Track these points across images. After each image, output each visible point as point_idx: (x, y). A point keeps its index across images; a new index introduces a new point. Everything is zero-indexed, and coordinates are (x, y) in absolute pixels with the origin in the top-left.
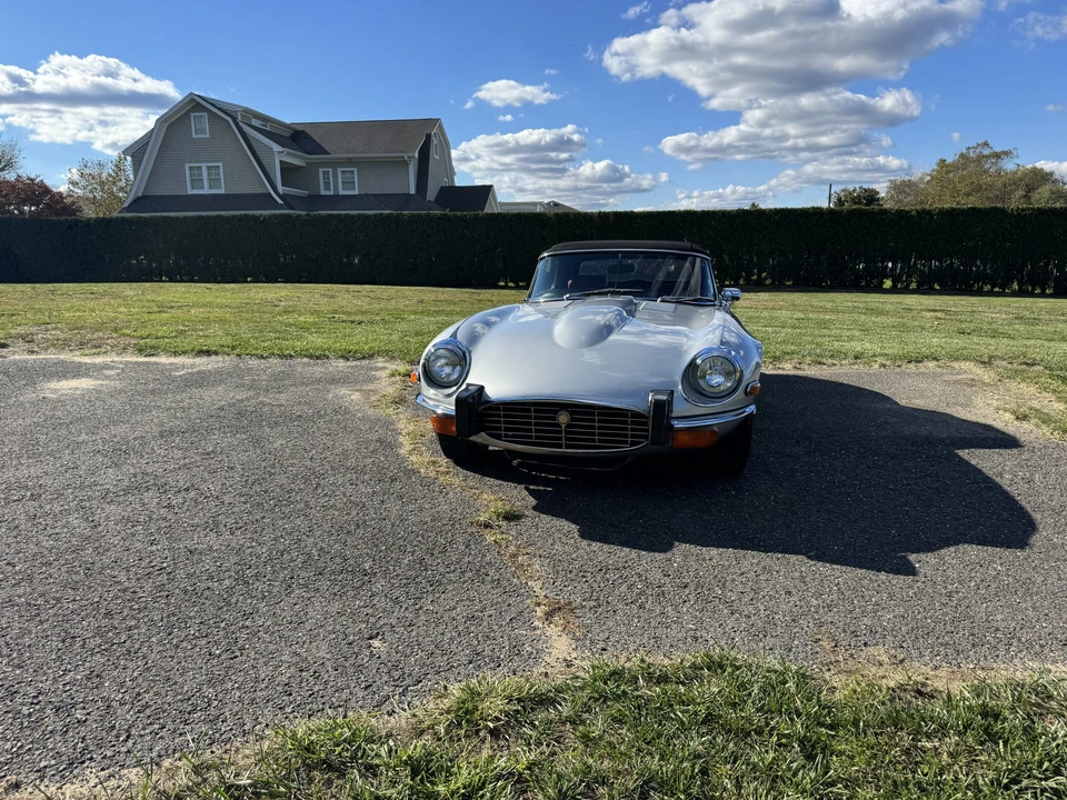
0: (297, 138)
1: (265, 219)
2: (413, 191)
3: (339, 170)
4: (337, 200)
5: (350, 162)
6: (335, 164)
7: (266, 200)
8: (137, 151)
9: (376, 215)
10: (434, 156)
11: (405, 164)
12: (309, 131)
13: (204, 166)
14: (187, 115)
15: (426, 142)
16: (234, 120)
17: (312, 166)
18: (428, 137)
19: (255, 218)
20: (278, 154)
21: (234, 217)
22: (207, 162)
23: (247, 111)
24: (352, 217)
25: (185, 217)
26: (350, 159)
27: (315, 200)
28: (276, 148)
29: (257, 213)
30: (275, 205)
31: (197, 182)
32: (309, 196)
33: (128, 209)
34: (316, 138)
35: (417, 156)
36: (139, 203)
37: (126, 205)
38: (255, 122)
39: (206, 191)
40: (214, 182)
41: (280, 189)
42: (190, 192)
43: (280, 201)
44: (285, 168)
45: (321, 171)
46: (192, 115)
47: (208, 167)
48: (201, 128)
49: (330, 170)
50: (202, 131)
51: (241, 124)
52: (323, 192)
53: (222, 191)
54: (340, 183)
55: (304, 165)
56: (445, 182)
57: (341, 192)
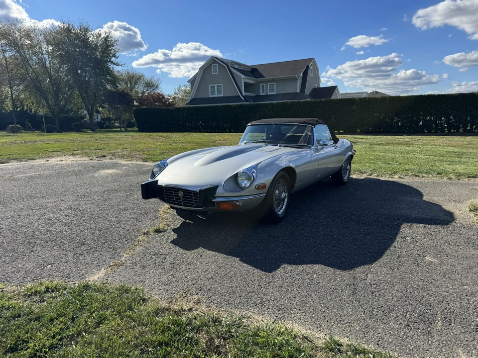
0: (253, 72)
1: (234, 106)
2: (299, 91)
3: (268, 84)
4: (267, 97)
5: (273, 80)
6: (267, 82)
7: (237, 98)
8: (192, 81)
9: (277, 103)
10: (310, 74)
11: (296, 79)
12: (258, 68)
13: (216, 85)
14: (210, 65)
15: (306, 68)
16: (227, 66)
17: (258, 83)
18: (308, 66)
19: (230, 106)
20: (243, 79)
21: (222, 106)
22: (216, 84)
23: (233, 62)
24: (268, 104)
25: (205, 107)
26: (273, 79)
27: (258, 97)
28: (243, 76)
29: (231, 104)
30: (241, 100)
31: (213, 92)
32: (256, 96)
33: (188, 104)
34: (260, 71)
35: (301, 75)
36: (193, 101)
37: (188, 102)
38: (236, 66)
39: (216, 96)
40: (219, 92)
41: (244, 93)
42: (211, 96)
43: (243, 99)
44: (246, 85)
45: (261, 85)
46: (212, 65)
47: (218, 86)
48: (215, 71)
49: (265, 84)
50: (216, 71)
51: (230, 68)
52: (261, 94)
53: (222, 95)
54: (268, 90)
55: (254, 83)
56: (316, 86)
57: (269, 94)
